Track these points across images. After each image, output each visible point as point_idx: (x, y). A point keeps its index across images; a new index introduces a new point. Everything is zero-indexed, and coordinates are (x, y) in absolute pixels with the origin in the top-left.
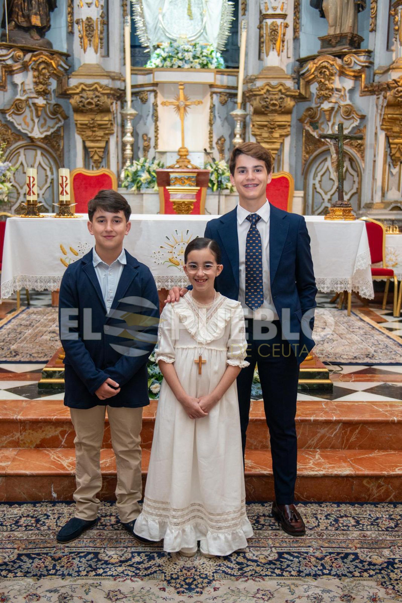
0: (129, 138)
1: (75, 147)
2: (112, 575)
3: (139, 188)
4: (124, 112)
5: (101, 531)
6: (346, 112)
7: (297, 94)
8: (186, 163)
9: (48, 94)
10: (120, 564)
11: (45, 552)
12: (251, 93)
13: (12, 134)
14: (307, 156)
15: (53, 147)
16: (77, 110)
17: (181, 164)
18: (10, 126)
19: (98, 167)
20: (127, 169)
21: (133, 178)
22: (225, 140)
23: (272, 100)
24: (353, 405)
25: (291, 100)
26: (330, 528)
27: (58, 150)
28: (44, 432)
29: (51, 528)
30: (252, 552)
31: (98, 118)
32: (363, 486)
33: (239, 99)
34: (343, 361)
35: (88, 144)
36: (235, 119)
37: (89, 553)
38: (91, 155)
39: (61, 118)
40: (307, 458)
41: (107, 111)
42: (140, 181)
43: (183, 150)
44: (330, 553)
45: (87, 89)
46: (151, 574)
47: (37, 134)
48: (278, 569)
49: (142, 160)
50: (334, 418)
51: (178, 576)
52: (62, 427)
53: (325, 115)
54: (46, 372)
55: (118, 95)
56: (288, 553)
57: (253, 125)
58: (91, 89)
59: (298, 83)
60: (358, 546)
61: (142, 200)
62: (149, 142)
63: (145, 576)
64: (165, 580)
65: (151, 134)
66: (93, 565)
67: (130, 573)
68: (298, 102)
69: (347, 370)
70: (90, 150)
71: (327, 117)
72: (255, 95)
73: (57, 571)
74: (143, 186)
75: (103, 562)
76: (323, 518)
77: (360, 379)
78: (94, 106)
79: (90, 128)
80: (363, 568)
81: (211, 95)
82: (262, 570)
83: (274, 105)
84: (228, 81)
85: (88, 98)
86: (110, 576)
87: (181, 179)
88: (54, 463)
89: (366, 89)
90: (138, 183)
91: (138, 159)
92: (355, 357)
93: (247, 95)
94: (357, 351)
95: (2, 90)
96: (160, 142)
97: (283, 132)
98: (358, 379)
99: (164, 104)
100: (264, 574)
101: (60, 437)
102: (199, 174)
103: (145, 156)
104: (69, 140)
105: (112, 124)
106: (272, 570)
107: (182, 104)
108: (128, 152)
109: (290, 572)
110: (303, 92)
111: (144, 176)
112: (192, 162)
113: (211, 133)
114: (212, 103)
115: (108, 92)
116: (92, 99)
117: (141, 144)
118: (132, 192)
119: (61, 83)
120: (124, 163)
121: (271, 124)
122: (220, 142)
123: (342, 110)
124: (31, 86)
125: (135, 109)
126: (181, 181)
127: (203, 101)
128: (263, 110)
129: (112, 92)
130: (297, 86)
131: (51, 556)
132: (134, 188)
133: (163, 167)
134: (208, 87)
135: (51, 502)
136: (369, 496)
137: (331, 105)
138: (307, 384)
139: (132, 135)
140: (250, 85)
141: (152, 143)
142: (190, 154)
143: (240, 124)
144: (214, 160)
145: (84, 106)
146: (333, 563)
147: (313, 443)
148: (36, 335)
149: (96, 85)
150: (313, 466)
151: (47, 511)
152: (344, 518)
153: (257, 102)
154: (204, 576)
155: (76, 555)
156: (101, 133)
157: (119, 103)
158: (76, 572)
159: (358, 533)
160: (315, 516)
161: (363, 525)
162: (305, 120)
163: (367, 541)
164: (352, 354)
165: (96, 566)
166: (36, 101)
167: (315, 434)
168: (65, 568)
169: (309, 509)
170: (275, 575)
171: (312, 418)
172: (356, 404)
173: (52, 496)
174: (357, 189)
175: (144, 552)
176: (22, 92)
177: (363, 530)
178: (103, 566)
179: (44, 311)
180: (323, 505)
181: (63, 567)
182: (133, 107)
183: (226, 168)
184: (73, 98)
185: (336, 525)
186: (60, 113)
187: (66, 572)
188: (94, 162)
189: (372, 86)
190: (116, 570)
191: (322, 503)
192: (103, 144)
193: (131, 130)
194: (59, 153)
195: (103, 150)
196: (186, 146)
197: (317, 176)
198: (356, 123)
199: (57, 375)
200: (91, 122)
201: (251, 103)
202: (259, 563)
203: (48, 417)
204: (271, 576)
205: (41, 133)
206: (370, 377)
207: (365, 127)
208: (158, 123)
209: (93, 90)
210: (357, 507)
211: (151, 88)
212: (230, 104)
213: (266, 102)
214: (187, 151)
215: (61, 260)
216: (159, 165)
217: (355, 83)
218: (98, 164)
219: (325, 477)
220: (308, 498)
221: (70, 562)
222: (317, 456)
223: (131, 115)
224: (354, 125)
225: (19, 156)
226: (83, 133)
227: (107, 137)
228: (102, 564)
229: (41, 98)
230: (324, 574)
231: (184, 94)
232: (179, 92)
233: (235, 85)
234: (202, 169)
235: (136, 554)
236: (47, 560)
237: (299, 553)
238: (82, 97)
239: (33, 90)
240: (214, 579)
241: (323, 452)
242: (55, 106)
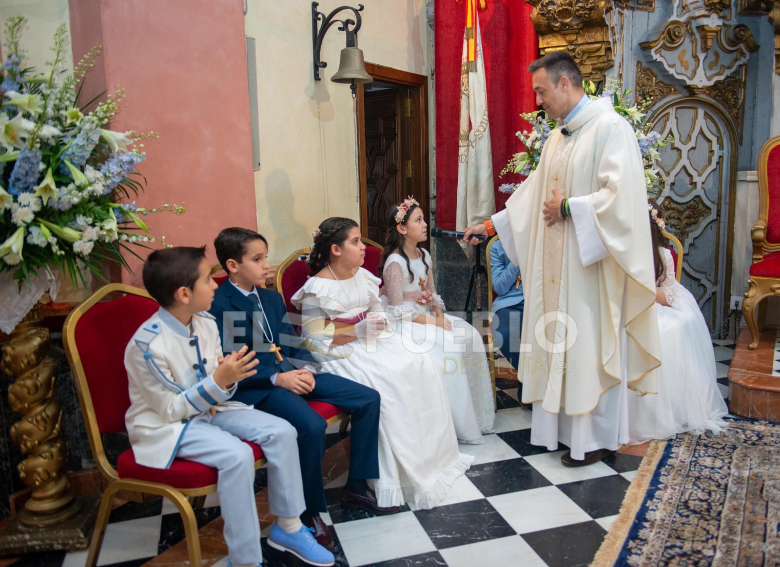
9: (726, 7)
13: (657, 84)
15: (725, 101)
18: (655, 70)
27: (735, 106)
39: (745, 51)
47: (701, 80)
95: (646, 10)
104: (755, 87)
166: (705, 21)
176: (680, 9)
186: (745, 41)
194: (735, 111)
205: (709, 79)
225: (668, 120)
229: (714, 16)
239: (701, 4)
242: (738, 29)
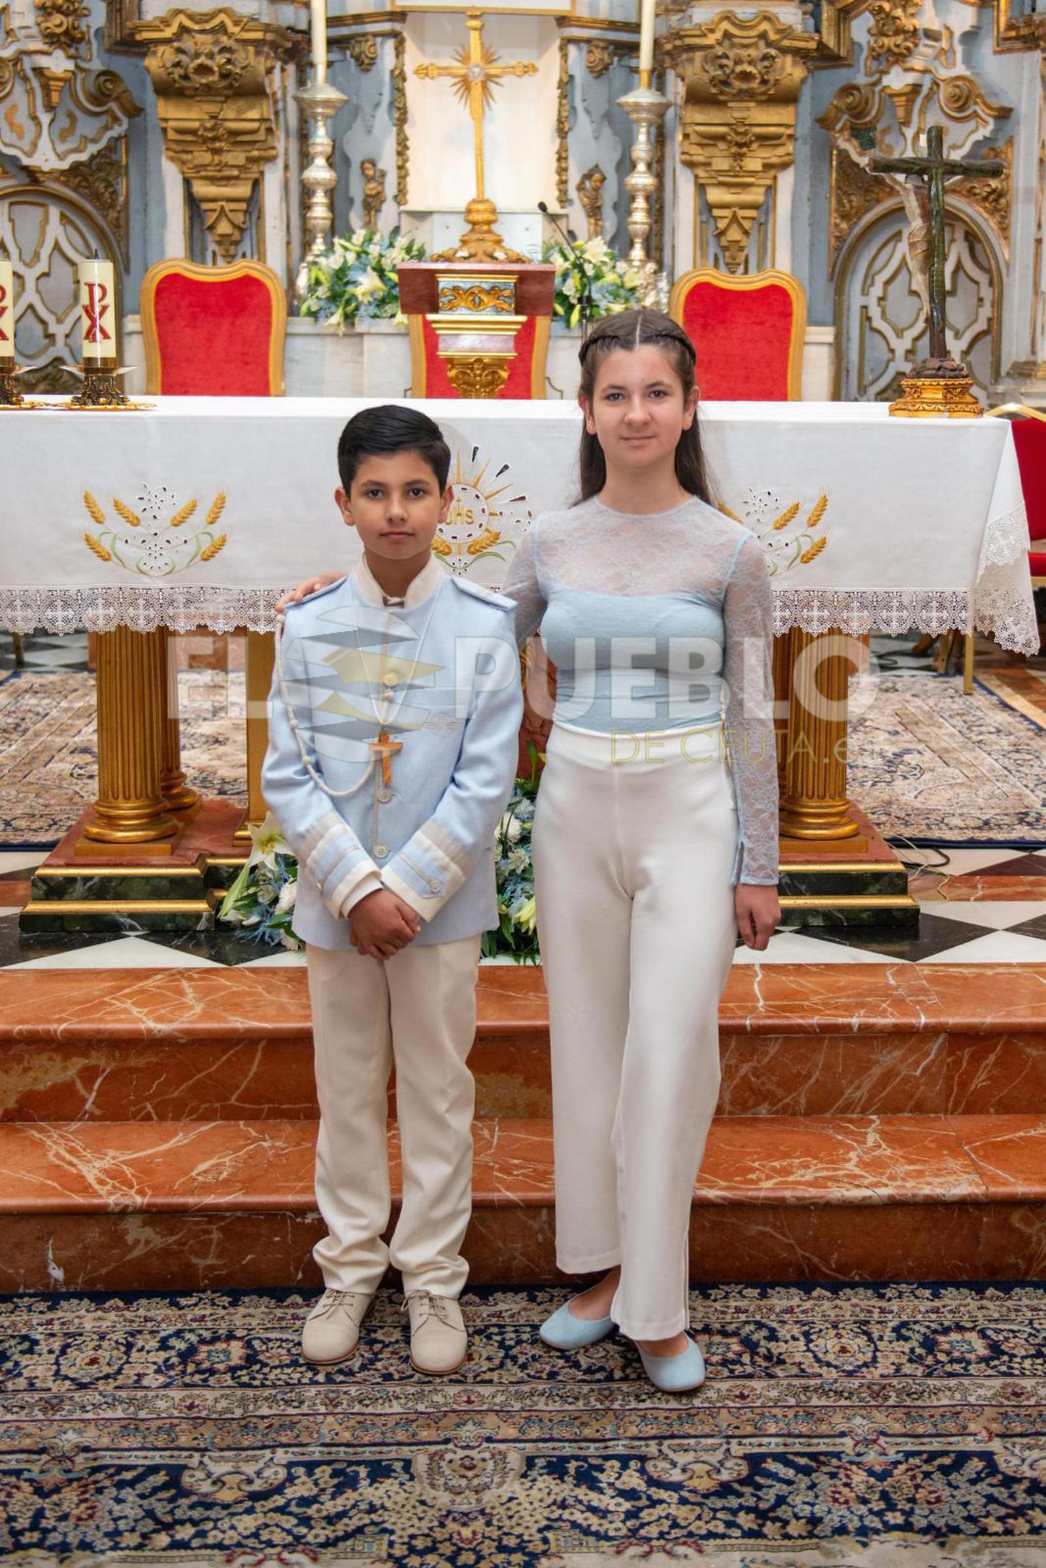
0: (319, 172)
1: (162, 200)
2: (220, 1546)
3: (349, 318)
4: (306, 96)
5: (196, 1392)
6: (955, 98)
7: (813, 45)
8: (489, 246)
9: (80, 40)
10: (248, 1504)
11: (13, 1465)
12: (678, 43)
14: (844, 226)
15: (95, 197)
16: (167, 90)
17: (473, 248)
19: (230, 258)
20: (315, 263)
21: (331, 289)
22: (604, 179)
23: (738, 62)
24: (981, 975)
25: (795, 64)
26: (908, 1369)
27: (112, 205)
28: (31, 1073)
29: (38, 1384)
30: (666, 1458)
31: (229, 112)
32: (1013, 1230)
33: (645, 59)
34: (949, 836)
35: (202, 189)
36: (634, 116)
37: (154, 1469)
38: (210, 222)
39: (119, 114)
40: (841, 1144)
41: (256, 92)
42: (354, 297)
43: (480, 207)
44: (909, 1455)
45: (196, 27)
46: (347, 1536)
47: (47, 158)
48: (749, 1510)
49: (360, 235)
50: (923, 1020)
51: (434, 1542)
52: (87, 1056)
53: (894, 107)
54: (44, 879)
55: (289, 45)
56: (780, 1458)
57: (686, 136)
58: (208, 26)
59: (816, 15)
60: (996, 1427)
61: (361, 353)
62: (382, 184)
63: (325, 1545)
64: (390, 1556)
65: (388, 161)
66: (161, 1509)
67: (278, 1537)
68: (817, 68)
69: (964, 862)
70: (205, 206)
71: (901, 112)
72: (691, 48)
73: (45, 1532)
74: (362, 311)
75: (194, 1498)
76: (889, 1334)
77: (1001, 890)
78: (215, 78)
79: (205, 140)
80: (1010, 1502)
81: (563, 48)
82: (699, 1518)
83: (746, 76)
84: (612, 8)
85: (197, 55)
86: (212, 1547)
87: (470, 292)
88: (56, 1172)
89: (1013, 34)
90: (348, 302)
91: (348, 233)
92: (986, 823)
93: (668, 47)
94: (992, 802)
96: (411, 181)
97: (774, 155)
98: (995, 891)
99: (423, 72)
100: (703, 1532)
101: (79, 1085)
102: (524, 277)
103: (369, 224)
104: (144, 175)
105: (269, 131)
106: (730, 1517)
107: (476, 72)
108: (320, 212)
109: (786, 1523)
110: (830, 40)
111: (367, 284)
112: (507, 244)
113: (561, 158)
114: (564, 69)
115: (259, 35)
116: (211, 56)
117: (357, 189)
118: (332, 330)
119: (120, 10)
120: (306, 245)
121: (737, 133)
122: (588, 184)
123: (943, 93)
124: (30, 19)
125: (341, 89)
126: (474, 298)
127: (538, 64)
128: (714, 91)
129: (270, 37)
130: (811, 22)
131: (31, 1481)
132: (337, 318)
133: (420, 256)
134: (554, 23)
135: (44, 1296)
136: (1030, 1259)
137: (911, 78)
138: (841, 910)
139: (331, 162)
140: (674, 18)
141: (390, 188)
142: (501, 217)
143: (648, 133)
144: (572, 235)
145: (185, 77)
146: (917, 1487)
147: (858, 1094)
148: (31, 760)
149: (222, 17)
150: (857, 1171)
151: (31, 1327)
152: (954, 1336)
153: (696, 69)
154: (512, 1542)
155: (111, 1476)
156: (237, 157)
157: (291, 68)
158: (107, 1535)
159: (997, 1383)
160: (863, 1327)
161: (1012, 1356)
162: (837, 120)
163: (1023, 1412)
164: (975, 813)
165: (171, 1512)
166: (43, 61)
167: (864, 1067)
168: (72, 1521)
169: (846, 1305)
170: (738, 1533)
171: (855, 1021)
172: (989, 972)
173: (49, 1276)
174: (990, 320)
175: (329, 1463)
176: (2, 34)
177: (1012, 1375)
178: (196, 1514)
179: (65, 682)
180: (889, 1293)
181: (64, 1517)
182: (332, 80)
183: (606, 259)
184: (155, 53)
185: (930, 1360)
186: (117, 98)
187: (73, 1539)
188: (219, 243)
189: (1029, 22)
190: (233, 1527)
191: (885, 1285)
192: (244, 190)
193: (329, 150)
194: (113, 214)
195: (243, 206)
196: (488, 195)
197: (872, 285)
198: (985, 132)
199: (79, 888)
200: (209, 125)
201: (680, 70)
202: (685, 1494)
203: (41, 1027)
204: (723, 1536)
205: (61, 157)
206: (1032, 884)
207: (1010, 141)
208: (407, 128)
209: (212, 31)
210: (991, 1299)
211: (386, 27)
212: (617, 73)
213: (722, 67)
214: (494, 211)
215: (88, 540)
216: (408, 250)
217: (979, 15)
218: (230, 247)
219: (893, 1204)
220: (843, 1268)
221: (86, 1500)
222: (872, 1138)
223: (326, 103)
224: (978, 136)
226: (185, 157)
227: (255, 168)
228: (192, 1507)
229: (59, 54)
230: (889, 1528)
231: (482, 44)
232: (468, 38)
233: (634, 20)
234: (536, 264)
235: (301, 1471)
236: (18, 1495)
237: (813, 1456)
238: (180, 51)
239: (34, 31)
240: (545, 1553)
241: (889, 1122)
242: (103, 78)
